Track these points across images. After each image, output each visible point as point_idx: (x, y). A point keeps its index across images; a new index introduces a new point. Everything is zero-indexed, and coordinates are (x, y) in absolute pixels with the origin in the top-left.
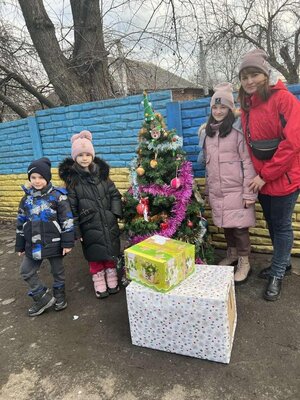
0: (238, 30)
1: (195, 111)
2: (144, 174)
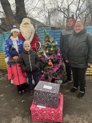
0: (59, 9)
1: (58, 33)
2: (48, 53)
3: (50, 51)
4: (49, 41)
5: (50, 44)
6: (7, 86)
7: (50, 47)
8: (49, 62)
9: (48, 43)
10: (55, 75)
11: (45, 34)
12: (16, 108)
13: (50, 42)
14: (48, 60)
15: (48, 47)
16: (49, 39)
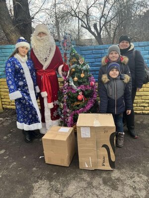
1: (87, 51)
2: (77, 81)
3: (79, 78)
4: (78, 63)
5: (80, 67)
6: (5, 137)
7: (80, 71)
8: (79, 95)
9: (76, 67)
12: (34, 169)
13: (80, 64)
14: (78, 92)
15: (77, 72)
16: (78, 59)
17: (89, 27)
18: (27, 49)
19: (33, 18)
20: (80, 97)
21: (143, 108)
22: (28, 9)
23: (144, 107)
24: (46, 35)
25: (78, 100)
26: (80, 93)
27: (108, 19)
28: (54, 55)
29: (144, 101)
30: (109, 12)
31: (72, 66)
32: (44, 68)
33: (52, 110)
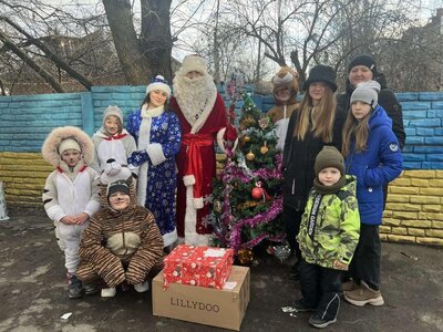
2: (253, 160)
3: (258, 154)
4: (257, 126)
5: (259, 133)
7: (260, 142)
8: (255, 186)
9: (253, 133)
10: (269, 228)
11: (247, 104)
13: (261, 129)
14: (253, 182)
15: (254, 143)
16: (257, 119)
17: (282, 57)
18: (164, 94)
19: (176, 39)
20: (257, 191)
21: (389, 228)
22: (167, 24)
23: (392, 226)
24: (202, 75)
25: (252, 198)
26: (258, 184)
27: (323, 43)
28: (214, 109)
29: (391, 212)
30: (324, 31)
31: (244, 132)
32: (193, 132)
33: (201, 213)
